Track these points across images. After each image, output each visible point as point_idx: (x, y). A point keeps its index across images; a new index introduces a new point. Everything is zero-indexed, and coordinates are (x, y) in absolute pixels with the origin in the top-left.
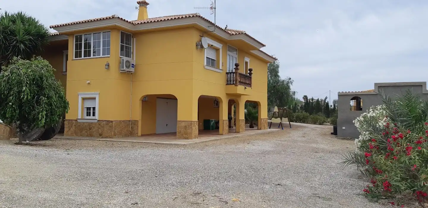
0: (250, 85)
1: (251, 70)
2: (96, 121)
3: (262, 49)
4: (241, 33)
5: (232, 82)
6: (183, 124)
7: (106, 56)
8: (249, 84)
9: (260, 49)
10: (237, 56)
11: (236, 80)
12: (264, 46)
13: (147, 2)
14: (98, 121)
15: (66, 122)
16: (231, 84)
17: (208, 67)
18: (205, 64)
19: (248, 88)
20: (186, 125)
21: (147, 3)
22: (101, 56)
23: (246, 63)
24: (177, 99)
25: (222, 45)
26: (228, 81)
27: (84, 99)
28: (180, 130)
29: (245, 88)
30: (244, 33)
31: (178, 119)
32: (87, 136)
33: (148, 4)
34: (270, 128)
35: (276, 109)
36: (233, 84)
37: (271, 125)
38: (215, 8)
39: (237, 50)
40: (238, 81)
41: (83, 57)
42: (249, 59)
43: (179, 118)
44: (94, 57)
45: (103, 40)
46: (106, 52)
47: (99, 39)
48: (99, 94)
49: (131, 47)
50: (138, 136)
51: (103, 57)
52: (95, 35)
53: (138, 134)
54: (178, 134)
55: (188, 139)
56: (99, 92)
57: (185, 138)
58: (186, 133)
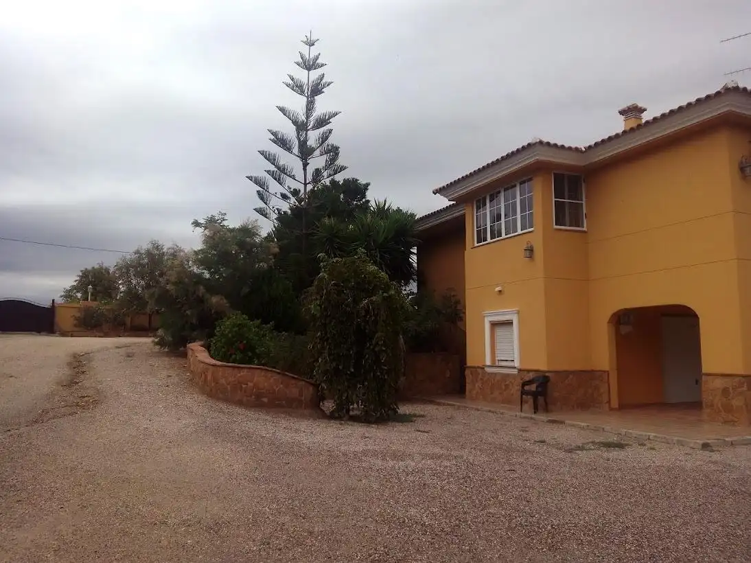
2: (515, 372)
6: (719, 383)
7: (528, 230)
14: (520, 370)
15: (467, 372)
20: (726, 385)
22: (519, 232)
24: (695, 316)
27: (494, 325)
28: (711, 398)
31: (705, 369)
32: (503, 402)
33: (645, 110)
41: (489, 240)
43: (706, 367)
44: (507, 236)
45: (521, 199)
46: (528, 222)
47: (514, 197)
48: (518, 312)
49: (582, 204)
50: (611, 409)
51: (524, 234)
52: (507, 192)
53: (609, 402)
54: (706, 411)
55: (734, 425)
56: (517, 309)
57: (725, 422)
58: (729, 409)
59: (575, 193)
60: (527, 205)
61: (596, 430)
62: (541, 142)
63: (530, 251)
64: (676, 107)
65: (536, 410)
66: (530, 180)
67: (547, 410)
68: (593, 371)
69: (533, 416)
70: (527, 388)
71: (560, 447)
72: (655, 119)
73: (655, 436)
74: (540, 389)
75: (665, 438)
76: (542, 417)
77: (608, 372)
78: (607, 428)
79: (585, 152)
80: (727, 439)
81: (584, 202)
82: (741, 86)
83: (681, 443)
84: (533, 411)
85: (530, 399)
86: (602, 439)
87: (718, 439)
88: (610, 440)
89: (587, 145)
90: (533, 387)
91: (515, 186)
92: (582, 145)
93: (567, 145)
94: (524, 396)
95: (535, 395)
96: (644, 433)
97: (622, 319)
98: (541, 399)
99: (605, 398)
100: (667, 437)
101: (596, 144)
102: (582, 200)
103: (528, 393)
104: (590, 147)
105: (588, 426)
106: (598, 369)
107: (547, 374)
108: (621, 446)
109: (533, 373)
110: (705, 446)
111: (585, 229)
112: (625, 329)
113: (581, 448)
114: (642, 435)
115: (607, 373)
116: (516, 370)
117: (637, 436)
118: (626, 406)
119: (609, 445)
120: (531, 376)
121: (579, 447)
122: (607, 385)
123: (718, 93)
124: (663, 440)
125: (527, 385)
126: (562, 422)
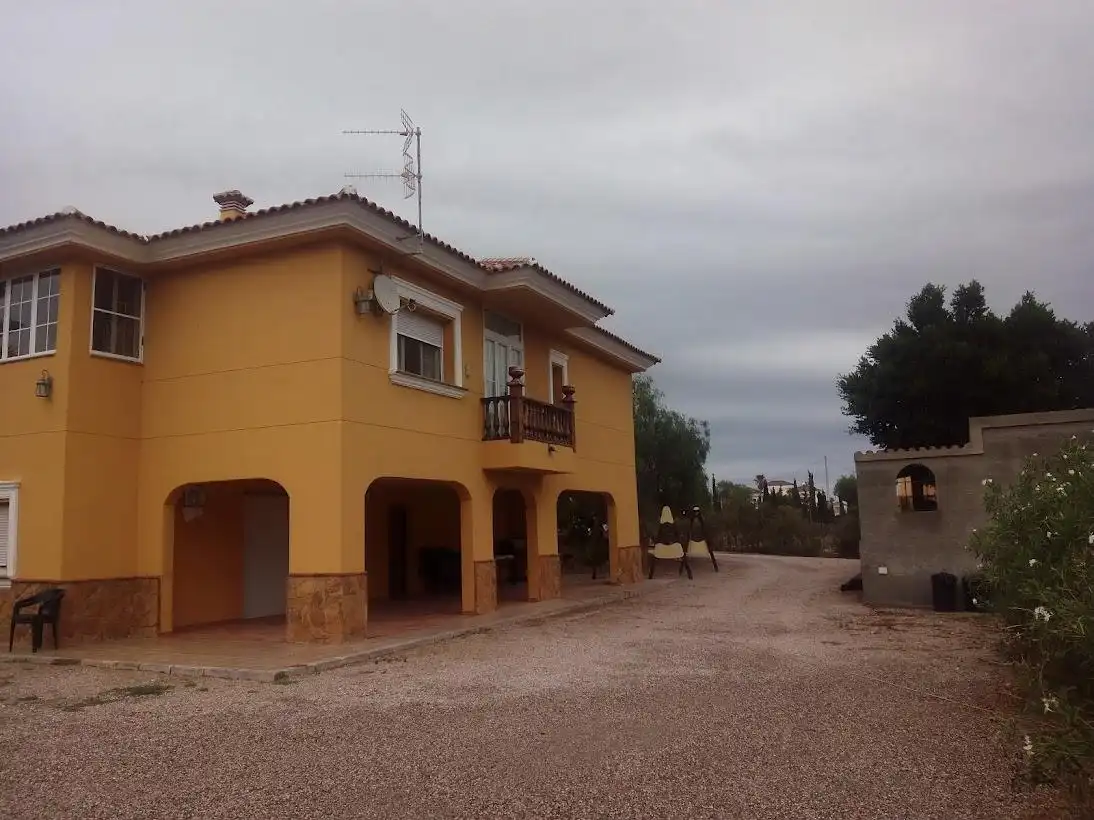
0: (568, 439)
1: (569, 391)
2: (7, 585)
3: (603, 323)
4: (520, 265)
5: (501, 431)
6: (309, 586)
7: (46, 352)
8: (565, 436)
9: (598, 324)
10: (521, 346)
11: (515, 423)
12: (607, 312)
13: (245, 194)
14: (15, 582)
16: (498, 437)
17: (404, 379)
18: (394, 366)
19: (561, 450)
20: (318, 589)
21: (245, 199)
22: (32, 353)
23: (557, 370)
24: (285, 493)
25: (461, 308)
26: (487, 427)
28: (298, 608)
29: (551, 450)
30: (532, 263)
31: (292, 570)
33: (251, 202)
34: (650, 578)
35: (667, 516)
36: (506, 436)
37: (653, 566)
38: (420, 177)
39: (519, 326)
40: (521, 428)
42: (566, 357)
43: (296, 566)
44: (10, 359)
45: (38, 301)
46: (47, 338)
47: (28, 296)
48: (19, 486)
49: (138, 322)
50: (161, 635)
51: (37, 357)
52: (16, 286)
53: (158, 625)
54: (291, 626)
55: (325, 643)
56: (19, 481)
57: (315, 640)
58: (320, 622)
59: (130, 304)
60: (49, 311)
61: (128, 669)
62: (77, 216)
63: (47, 386)
64: (278, 205)
65: (37, 645)
66: (57, 272)
67: (56, 645)
68: (136, 578)
69: (30, 656)
70: (23, 611)
71: (59, 704)
72: (261, 213)
73: (213, 671)
74: (45, 612)
75: (226, 671)
76: (47, 657)
77: (158, 579)
78: (145, 664)
79: (149, 242)
80: (310, 664)
81: (142, 319)
82: (361, 195)
83: (247, 677)
84: (31, 647)
85: (28, 628)
86: (133, 684)
87: (298, 666)
88: (144, 683)
89: (152, 234)
90: (33, 610)
91: (30, 279)
92: (146, 232)
93: (120, 228)
94: (18, 626)
95: (37, 623)
96: (196, 668)
97: (186, 498)
98: (47, 628)
99: (153, 620)
100: (229, 670)
101: (166, 235)
102: (139, 316)
103: (25, 620)
104: (156, 237)
105: (117, 664)
106: (144, 575)
107: (60, 587)
108: (156, 691)
109: (38, 585)
110: (280, 678)
111: (140, 360)
112: (190, 515)
113: (93, 702)
114: (193, 670)
115: (156, 581)
116: (9, 583)
117: (187, 673)
118: (183, 629)
119: (139, 692)
120: (33, 590)
121: (92, 699)
122: (156, 597)
123: (333, 198)
124: (225, 675)
125: (24, 606)
126: (76, 662)
